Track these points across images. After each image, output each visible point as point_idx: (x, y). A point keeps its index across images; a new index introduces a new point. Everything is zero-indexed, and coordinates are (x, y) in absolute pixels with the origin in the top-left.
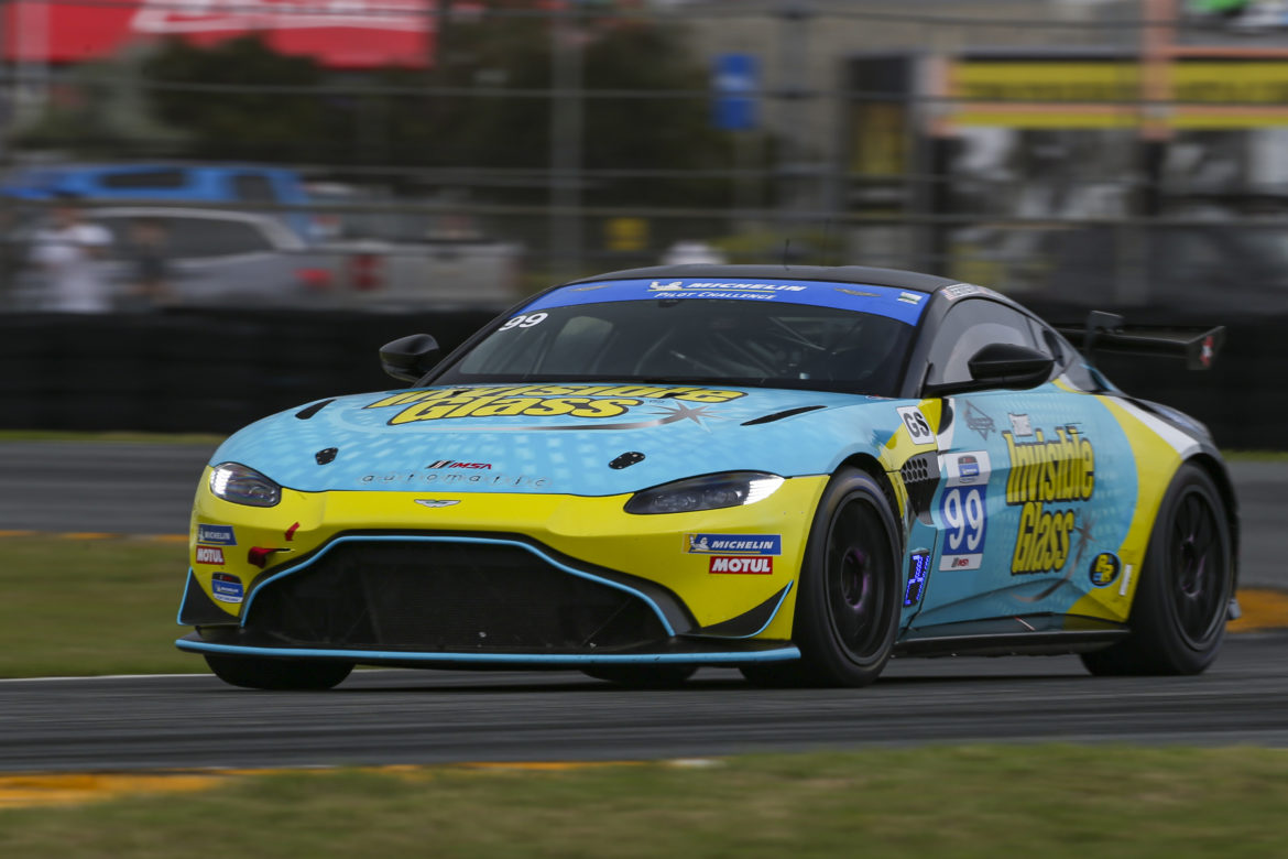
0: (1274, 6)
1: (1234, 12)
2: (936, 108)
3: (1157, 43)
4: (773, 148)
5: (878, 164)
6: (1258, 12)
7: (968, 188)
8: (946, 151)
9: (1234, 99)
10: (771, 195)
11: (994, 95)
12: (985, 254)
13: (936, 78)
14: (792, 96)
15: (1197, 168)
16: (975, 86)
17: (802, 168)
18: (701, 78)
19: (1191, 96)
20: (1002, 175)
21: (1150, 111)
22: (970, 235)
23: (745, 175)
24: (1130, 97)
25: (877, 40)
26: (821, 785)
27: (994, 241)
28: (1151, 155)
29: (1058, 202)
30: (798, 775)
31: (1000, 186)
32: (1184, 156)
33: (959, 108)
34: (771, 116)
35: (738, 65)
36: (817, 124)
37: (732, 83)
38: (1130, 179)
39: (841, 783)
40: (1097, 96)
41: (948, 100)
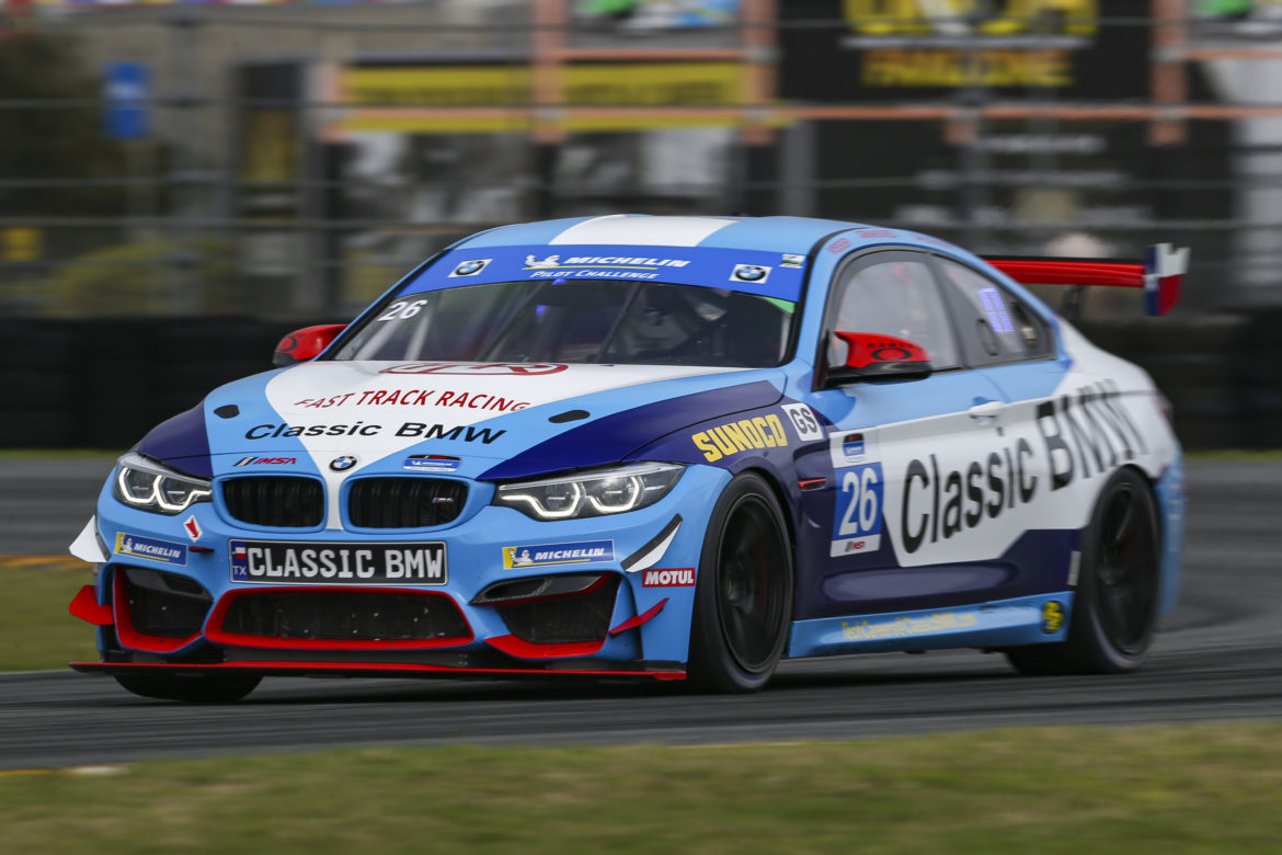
0: (662, 8)
1: (625, 14)
2: (329, 114)
3: (548, 47)
4: (165, 156)
5: (268, 171)
6: (648, 14)
7: (361, 194)
8: (339, 156)
9: (625, 101)
10: (164, 203)
11: (385, 100)
12: (379, 259)
13: (327, 84)
14: (184, 104)
15: (589, 171)
16: (364, 92)
17: (195, 175)
18: (93, 87)
19: (583, 98)
20: (394, 180)
21: (542, 113)
22: (364, 240)
23: (139, 183)
24: (521, 99)
25: (268, 48)
26: (223, 790)
27: (387, 246)
28: (544, 158)
29: (451, 206)
30: (202, 781)
31: (392, 191)
32: (576, 158)
33: (350, 114)
34: (163, 124)
35: (129, 74)
36: (208, 132)
37: (124, 91)
38: (523, 183)
39: (244, 788)
40: (488, 99)
41: (340, 105)
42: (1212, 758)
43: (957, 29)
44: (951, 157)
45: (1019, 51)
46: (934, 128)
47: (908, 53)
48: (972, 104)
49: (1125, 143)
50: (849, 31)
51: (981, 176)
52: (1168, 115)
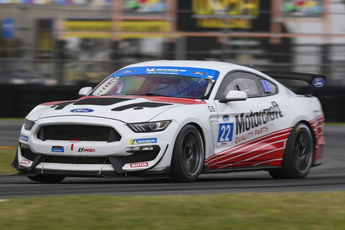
1: (136, 8)
2: (60, 33)
3: (117, 16)
4: (18, 43)
5: (45, 47)
6: (143, 8)
7: (68, 53)
8: (62, 44)
9: (135, 30)
10: (18, 54)
13: (60, 25)
14: (23, 29)
15: (127, 48)
16: (70, 27)
19: (127, 29)
21: (115, 33)
22: (68, 65)
24: (109, 29)
27: (75, 67)
28: (115, 44)
31: (77, 53)
32: (124, 45)
33: (66, 32)
34: (18, 35)
35: (9, 21)
36: (29, 37)
37: (8, 26)
40: (97, 29)
41: (64, 30)
42: (286, 201)
43: (223, 13)
44: (219, 46)
45: (238, 19)
46: (215, 39)
47: (209, 19)
48: (226, 32)
49: (265, 43)
50: (193, 13)
51: (227, 51)
52: (275, 36)
